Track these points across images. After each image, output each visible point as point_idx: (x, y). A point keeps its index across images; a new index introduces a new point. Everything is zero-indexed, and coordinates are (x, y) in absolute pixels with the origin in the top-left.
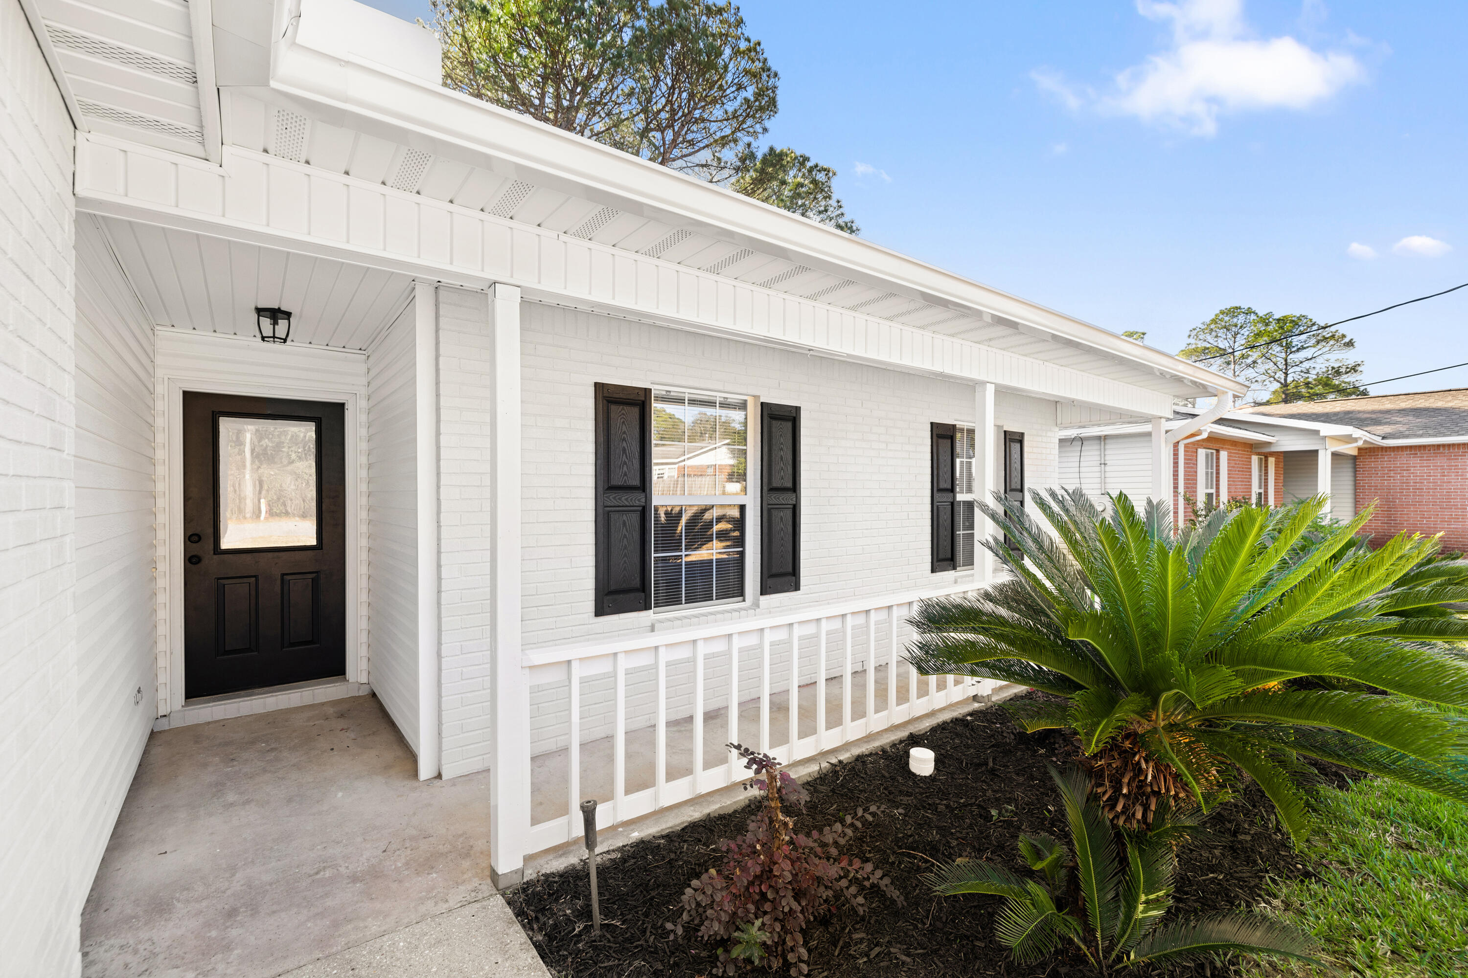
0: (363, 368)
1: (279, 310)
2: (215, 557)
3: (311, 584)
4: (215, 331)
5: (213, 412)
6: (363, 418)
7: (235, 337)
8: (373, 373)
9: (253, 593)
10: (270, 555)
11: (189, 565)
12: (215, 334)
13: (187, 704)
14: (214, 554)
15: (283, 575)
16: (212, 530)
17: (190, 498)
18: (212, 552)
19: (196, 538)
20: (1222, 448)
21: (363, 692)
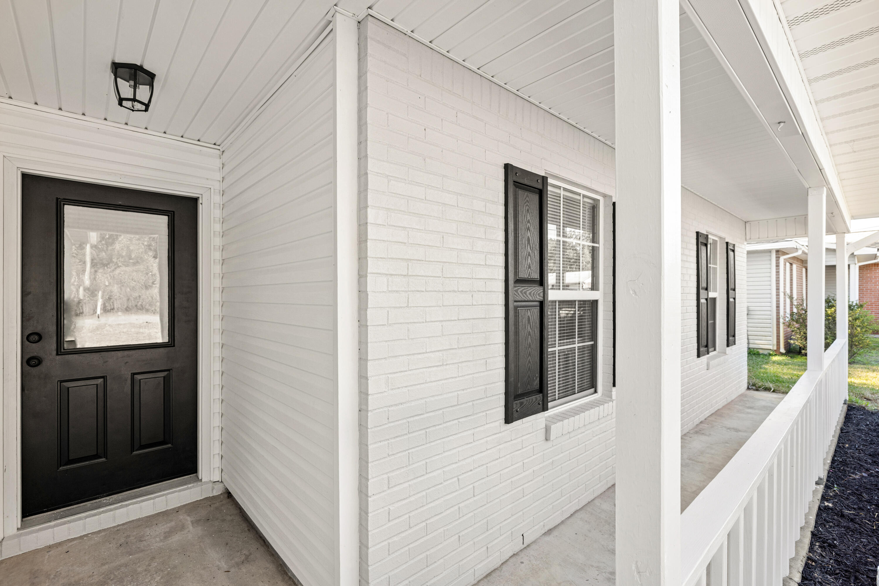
0: (218, 163)
1: (140, 68)
2: (58, 357)
3: (162, 382)
4: (60, 109)
5: (57, 199)
6: (217, 213)
7: (83, 117)
8: (227, 169)
9: (101, 395)
10: (120, 354)
11: (27, 368)
12: (60, 112)
13: (24, 526)
14: (57, 354)
15: (133, 374)
16: (55, 328)
17: (29, 293)
18: (55, 353)
19: (36, 337)
20: (794, 263)
21: (218, 491)
